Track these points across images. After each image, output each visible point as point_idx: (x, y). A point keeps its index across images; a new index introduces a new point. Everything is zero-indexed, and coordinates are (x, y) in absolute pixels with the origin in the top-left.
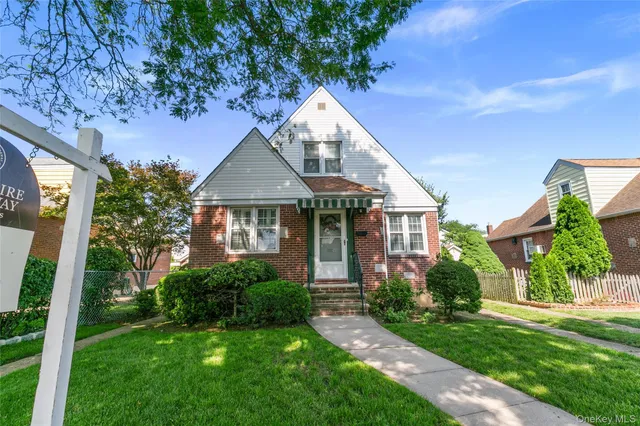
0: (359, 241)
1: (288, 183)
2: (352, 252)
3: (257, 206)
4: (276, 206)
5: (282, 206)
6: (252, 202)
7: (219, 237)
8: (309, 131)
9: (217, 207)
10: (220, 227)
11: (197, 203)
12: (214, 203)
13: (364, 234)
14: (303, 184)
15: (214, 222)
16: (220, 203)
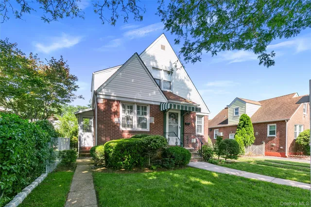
0: (186, 128)
1: (154, 93)
2: (183, 133)
3: (137, 103)
4: (148, 105)
5: (151, 105)
6: (135, 101)
7: (115, 120)
8: (156, 61)
9: (114, 101)
10: (116, 113)
11: (101, 97)
12: (112, 98)
13: (188, 124)
14: (163, 94)
15: (113, 110)
16: (116, 98)
